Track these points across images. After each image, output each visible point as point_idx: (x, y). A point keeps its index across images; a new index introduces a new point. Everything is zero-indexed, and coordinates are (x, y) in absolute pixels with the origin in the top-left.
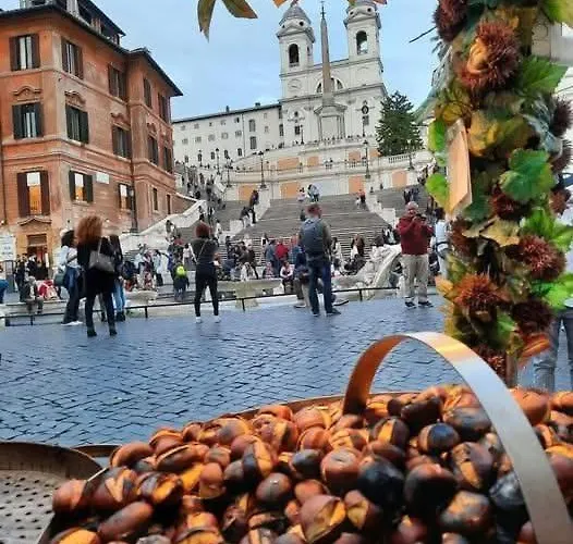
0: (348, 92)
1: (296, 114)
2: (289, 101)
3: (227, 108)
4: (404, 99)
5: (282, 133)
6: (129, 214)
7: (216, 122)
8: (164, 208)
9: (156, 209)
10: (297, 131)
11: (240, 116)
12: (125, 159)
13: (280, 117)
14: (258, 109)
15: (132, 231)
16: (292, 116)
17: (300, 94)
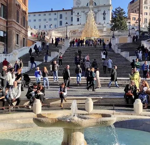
0: (98, 7)
1: (78, 13)
2: (76, 8)
3: (52, 9)
4: (122, 10)
5: (72, 20)
6: (3, 45)
7: (47, 14)
8: (21, 44)
9: (17, 43)
10: (78, 20)
11: (56, 13)
12: (4, 19)
13: (72, 14)
14: (63, 10)
15: (4, 53)
16: (77, 14)
17: (80, 6)
